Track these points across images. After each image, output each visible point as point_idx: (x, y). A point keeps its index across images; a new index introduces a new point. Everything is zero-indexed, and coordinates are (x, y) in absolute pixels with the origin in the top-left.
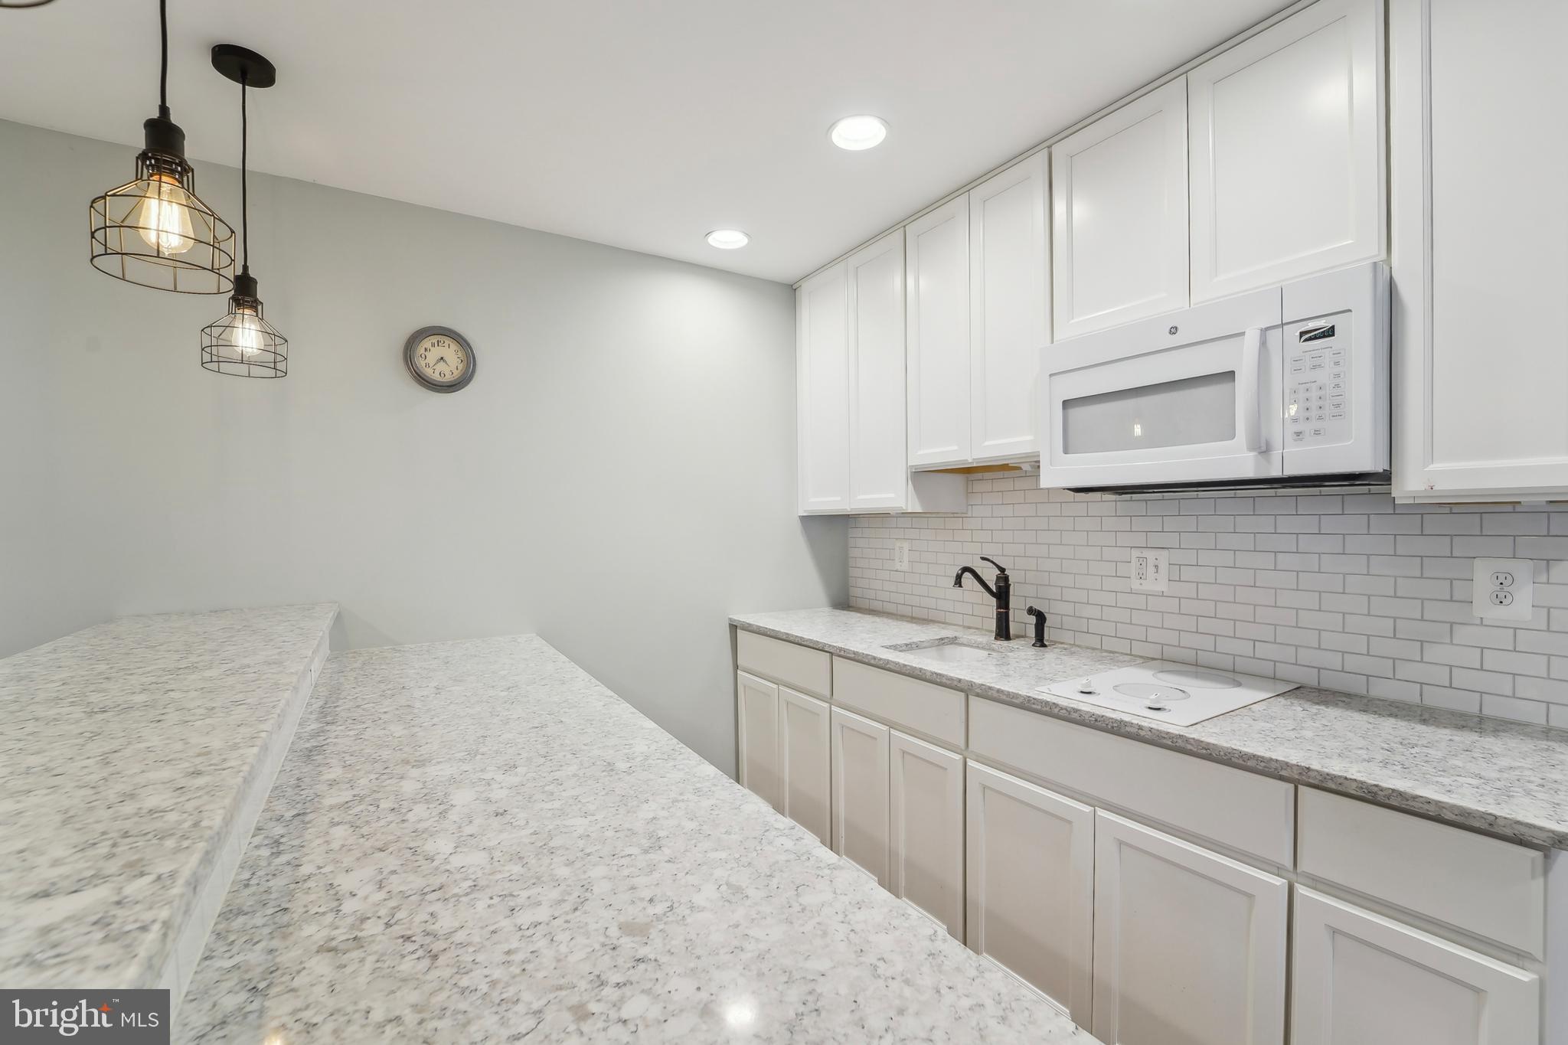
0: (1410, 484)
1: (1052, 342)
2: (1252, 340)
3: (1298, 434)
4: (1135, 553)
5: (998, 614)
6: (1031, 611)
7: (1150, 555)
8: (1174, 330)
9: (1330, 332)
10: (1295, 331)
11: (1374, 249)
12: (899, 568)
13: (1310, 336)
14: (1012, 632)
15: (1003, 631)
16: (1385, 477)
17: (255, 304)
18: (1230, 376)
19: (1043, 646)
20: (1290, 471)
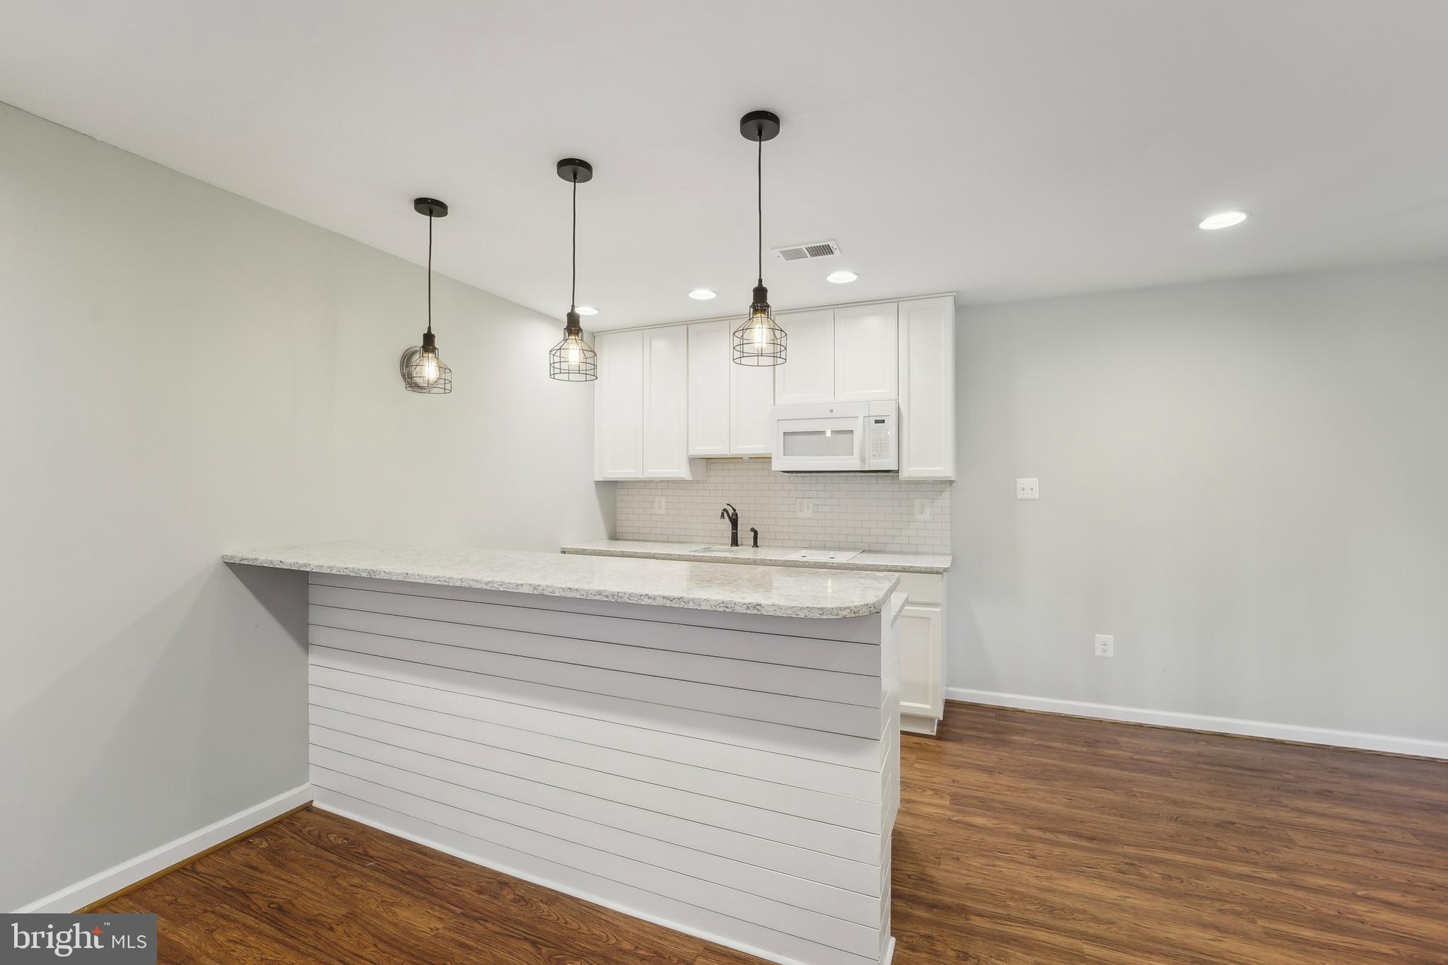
0: (905, 474)
1: (774, 405)
2: (860, 420)
3: (874, 455)
4: (799, 500)
5: (733, 533)
6: (753, 530)
7: (805, 501)
8: (831, 411)
9: (883, 421)
10: (873, 420)
11: (894, 396)
12: (658, 513)
13: (877, 422)
14: (739, 543)
15: (735, 542)
16: (897, 472)
17: (434, 350)
18: (852, 432)
19: (757, 547)
20: (871, 469)
